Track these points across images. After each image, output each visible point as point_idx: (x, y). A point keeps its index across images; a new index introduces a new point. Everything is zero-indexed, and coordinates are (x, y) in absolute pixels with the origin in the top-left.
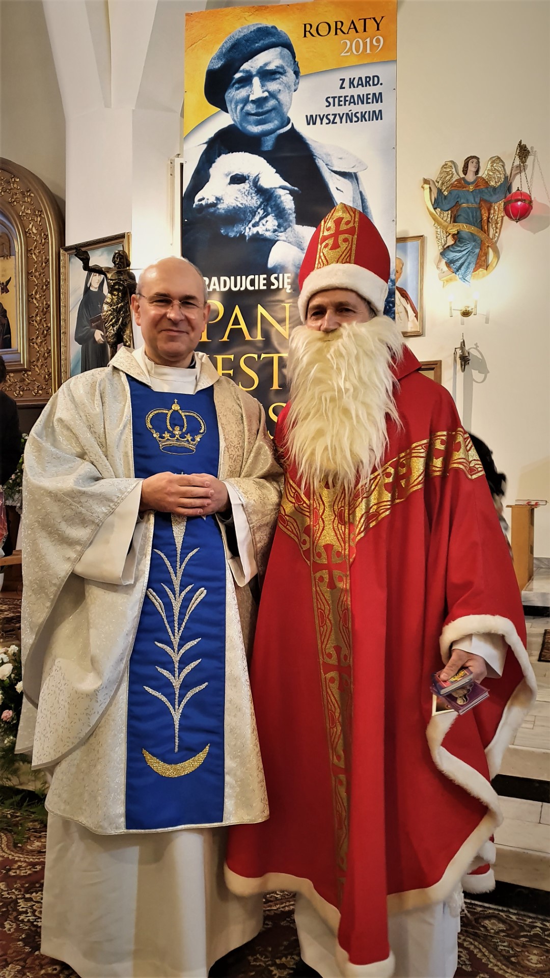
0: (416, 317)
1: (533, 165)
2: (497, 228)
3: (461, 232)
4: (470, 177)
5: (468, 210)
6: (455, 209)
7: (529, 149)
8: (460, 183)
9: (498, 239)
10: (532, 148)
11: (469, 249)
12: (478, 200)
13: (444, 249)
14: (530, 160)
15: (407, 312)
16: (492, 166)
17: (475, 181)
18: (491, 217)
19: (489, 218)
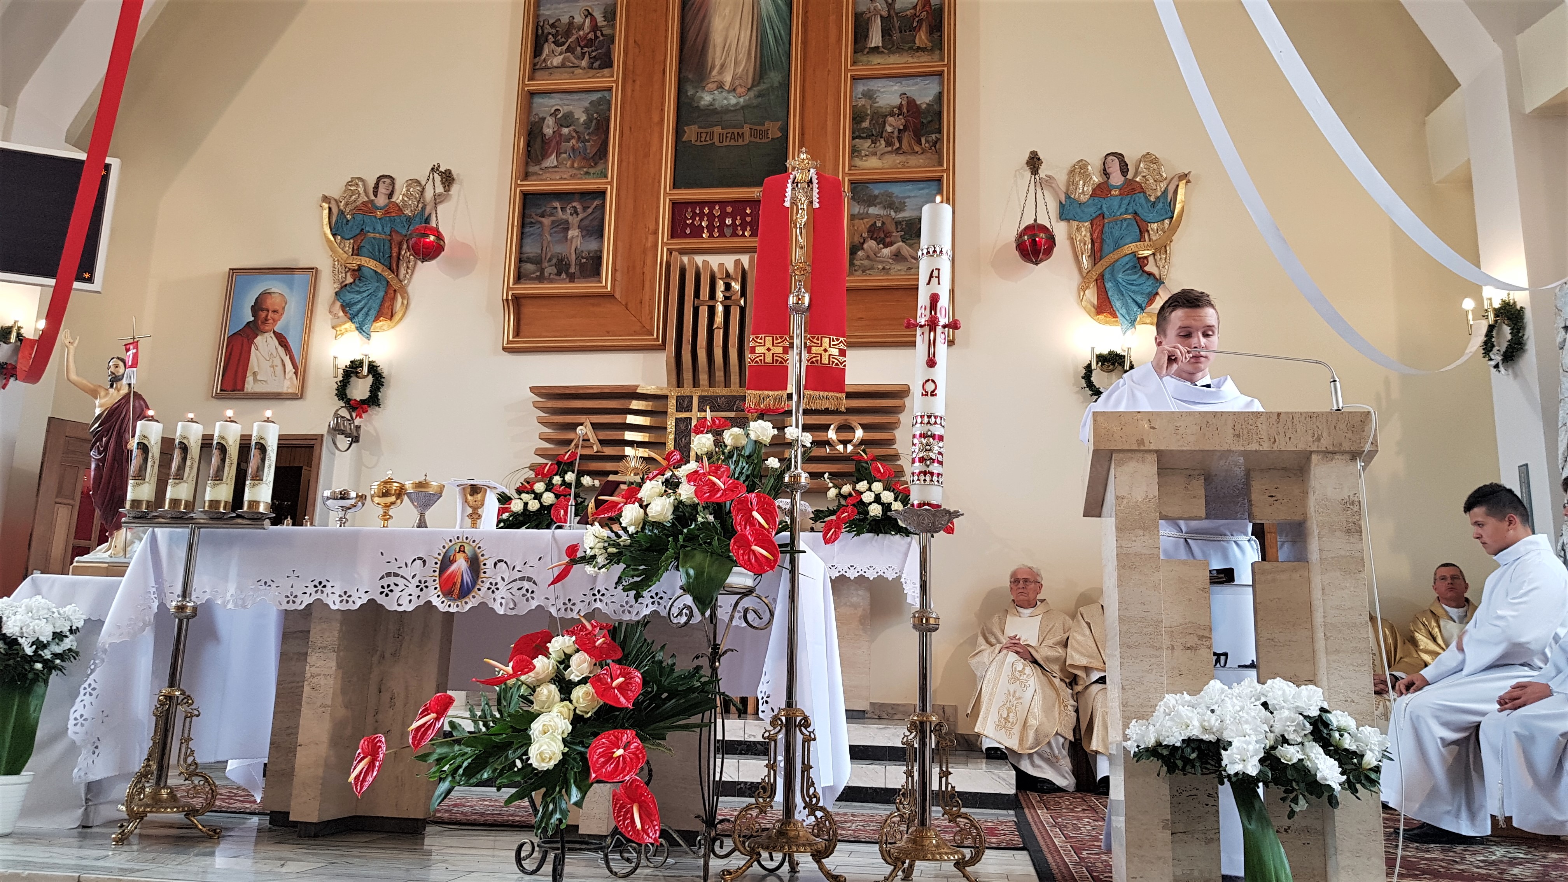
0: (296, 373)
1: (459, 195)
2: (408, 268)
3: (363, 268)
4: (381, 201)
5: (375, 243)
6: (359, 239)
7: (455, 176)
8: (366, 206)
9: (410, 280)
10: (458, 175)
11: (370, 291)
12: (387, 230)
13: (342, 288)
14: (455, 189)
15: (284, 366)
16: (408, 190)
17: (386, 206)
18: (403, 253)
19: (399, 254)
